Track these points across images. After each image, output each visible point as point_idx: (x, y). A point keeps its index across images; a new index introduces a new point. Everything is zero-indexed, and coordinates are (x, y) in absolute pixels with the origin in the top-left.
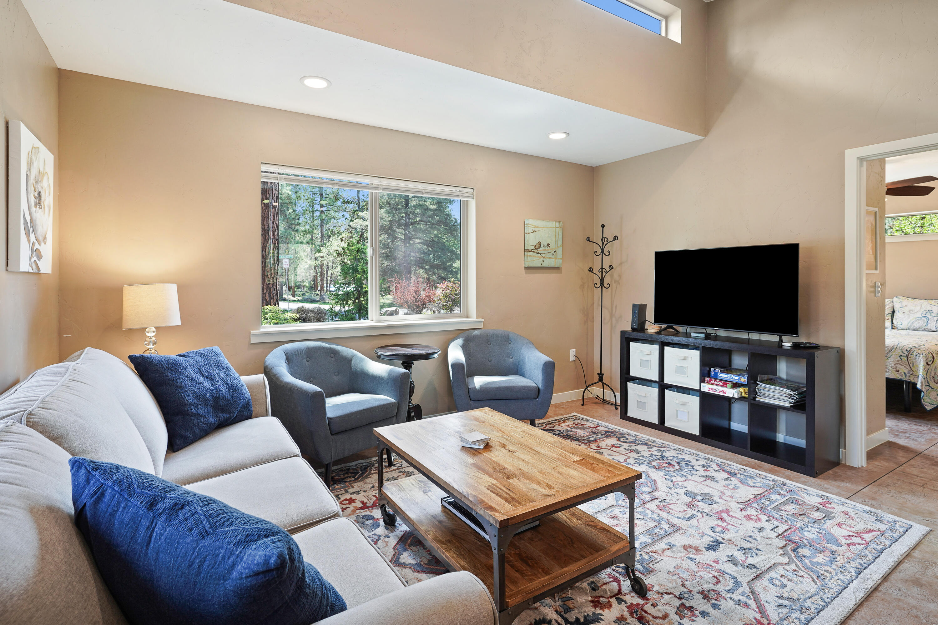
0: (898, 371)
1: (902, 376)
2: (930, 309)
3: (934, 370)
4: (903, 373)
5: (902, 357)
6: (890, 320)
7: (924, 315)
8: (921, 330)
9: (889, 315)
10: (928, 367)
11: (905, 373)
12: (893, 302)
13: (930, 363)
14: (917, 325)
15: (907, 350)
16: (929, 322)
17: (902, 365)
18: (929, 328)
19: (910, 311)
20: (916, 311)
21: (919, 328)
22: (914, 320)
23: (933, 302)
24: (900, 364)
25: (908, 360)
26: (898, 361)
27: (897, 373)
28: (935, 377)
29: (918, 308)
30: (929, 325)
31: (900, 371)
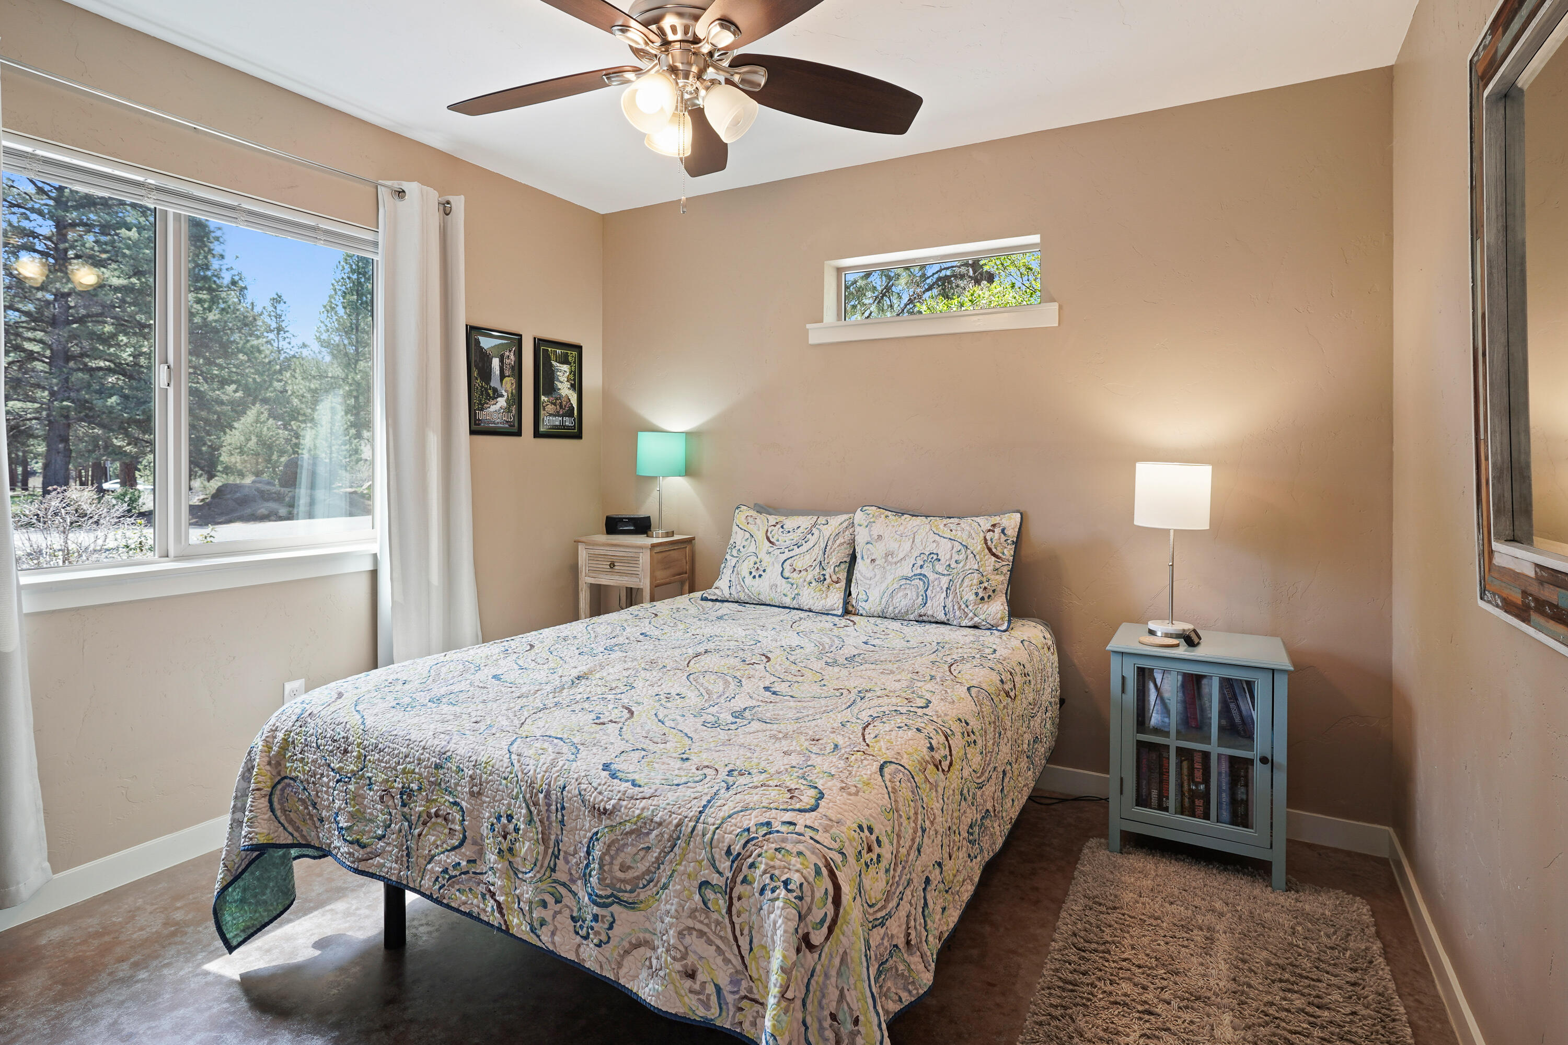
0: (691, 975)
1: (707, 1006)
2: (932, 547)
3: (839, 974)
4: (710, 989)
5: (710, 894)
6: (843, 584)
7: (919, 571)
8: (912, 617)
9: (843, 566)
10: (810, 958)
11: (718, 989)
12: (853, 525)
13: (817, 938)
14: (902, 602)
15: (728, 852)
16: (929, 592)
17: (710, 942)
18: (930, 613)
19: (887, 555)
20: (901, 556)
21: (907, 613)
22: (896, 586)
23: (940, 523)
24: (701, 934)
25: (729, 911)
26: (692, 914)
27: (688, 983)
28: (840, 1017)
29: (907, 545)
30: (929, 601)
31: (701, 977)
